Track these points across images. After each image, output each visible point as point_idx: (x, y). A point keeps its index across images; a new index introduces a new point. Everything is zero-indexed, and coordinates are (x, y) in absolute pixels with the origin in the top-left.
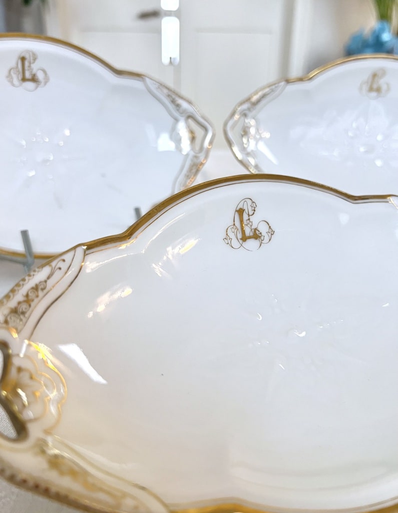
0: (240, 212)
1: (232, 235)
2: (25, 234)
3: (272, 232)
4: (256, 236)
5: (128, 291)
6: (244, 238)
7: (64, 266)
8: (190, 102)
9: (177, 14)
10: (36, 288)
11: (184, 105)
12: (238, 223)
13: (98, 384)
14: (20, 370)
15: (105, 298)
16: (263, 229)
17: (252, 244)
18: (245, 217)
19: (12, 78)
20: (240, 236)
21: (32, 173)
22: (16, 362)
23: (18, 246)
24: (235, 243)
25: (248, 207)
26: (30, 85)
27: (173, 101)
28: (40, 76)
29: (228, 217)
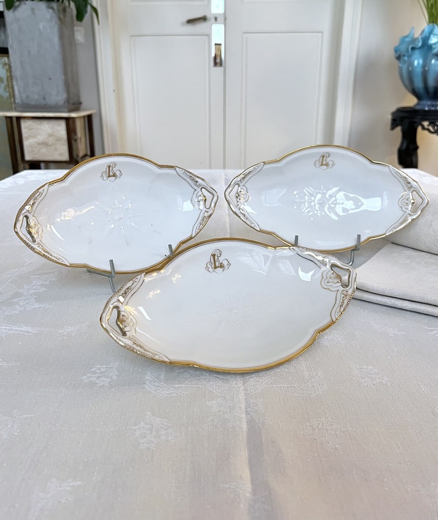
0: (214, 255)
1: (209, 266)
2: (111, 261)
3: (229, 264)
4: (222, 266)
5: (159, 292)
6: (215, 267)
7: (137, 280)
8: (203, 180)
9: (225, 19)
10: (128, 289)
11: (200, 181)
12: (212, 261)
13: (149, 320)
14: (123, 316)
15: (152, 293)
16: (225, 263)
17: (219, 270)
18: (216, 258)
19: (103, 177)
20: (213, 266)
21: (113, 226)
22: (122, 313)
23: (108, 268)
24: (211, 270)
25: (217, 253)
26: (113, 178)
27: (193, 180)
28: (118, 173)
29: (208, 258)
